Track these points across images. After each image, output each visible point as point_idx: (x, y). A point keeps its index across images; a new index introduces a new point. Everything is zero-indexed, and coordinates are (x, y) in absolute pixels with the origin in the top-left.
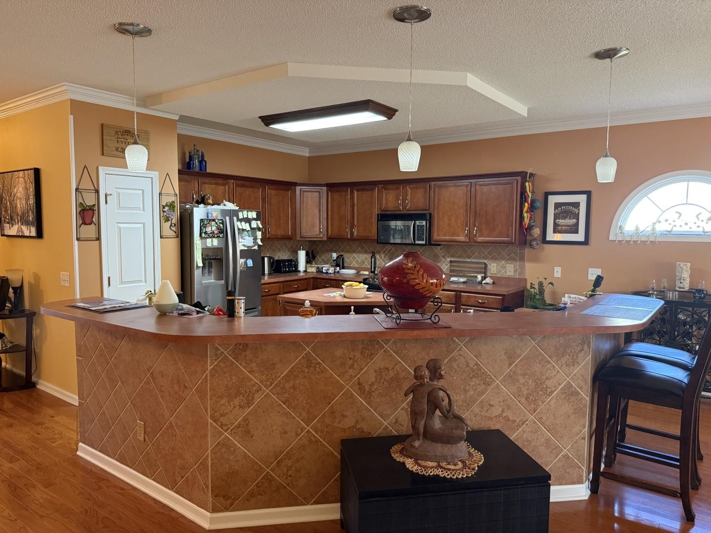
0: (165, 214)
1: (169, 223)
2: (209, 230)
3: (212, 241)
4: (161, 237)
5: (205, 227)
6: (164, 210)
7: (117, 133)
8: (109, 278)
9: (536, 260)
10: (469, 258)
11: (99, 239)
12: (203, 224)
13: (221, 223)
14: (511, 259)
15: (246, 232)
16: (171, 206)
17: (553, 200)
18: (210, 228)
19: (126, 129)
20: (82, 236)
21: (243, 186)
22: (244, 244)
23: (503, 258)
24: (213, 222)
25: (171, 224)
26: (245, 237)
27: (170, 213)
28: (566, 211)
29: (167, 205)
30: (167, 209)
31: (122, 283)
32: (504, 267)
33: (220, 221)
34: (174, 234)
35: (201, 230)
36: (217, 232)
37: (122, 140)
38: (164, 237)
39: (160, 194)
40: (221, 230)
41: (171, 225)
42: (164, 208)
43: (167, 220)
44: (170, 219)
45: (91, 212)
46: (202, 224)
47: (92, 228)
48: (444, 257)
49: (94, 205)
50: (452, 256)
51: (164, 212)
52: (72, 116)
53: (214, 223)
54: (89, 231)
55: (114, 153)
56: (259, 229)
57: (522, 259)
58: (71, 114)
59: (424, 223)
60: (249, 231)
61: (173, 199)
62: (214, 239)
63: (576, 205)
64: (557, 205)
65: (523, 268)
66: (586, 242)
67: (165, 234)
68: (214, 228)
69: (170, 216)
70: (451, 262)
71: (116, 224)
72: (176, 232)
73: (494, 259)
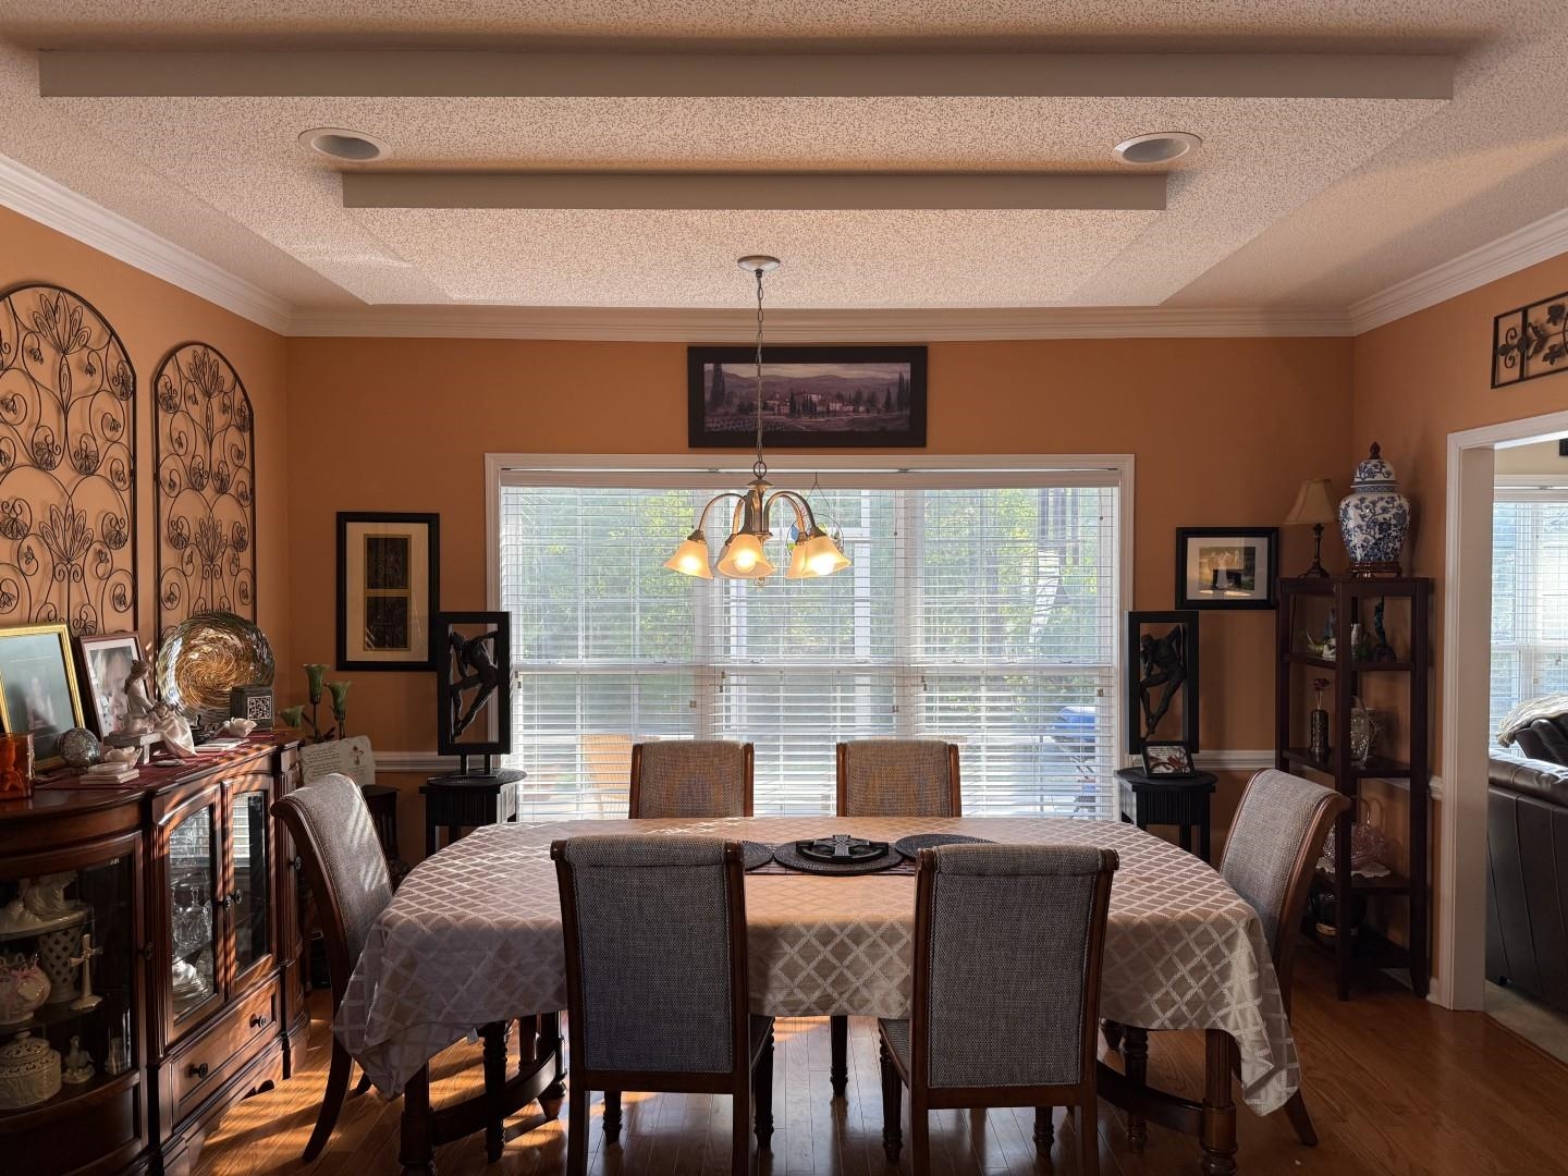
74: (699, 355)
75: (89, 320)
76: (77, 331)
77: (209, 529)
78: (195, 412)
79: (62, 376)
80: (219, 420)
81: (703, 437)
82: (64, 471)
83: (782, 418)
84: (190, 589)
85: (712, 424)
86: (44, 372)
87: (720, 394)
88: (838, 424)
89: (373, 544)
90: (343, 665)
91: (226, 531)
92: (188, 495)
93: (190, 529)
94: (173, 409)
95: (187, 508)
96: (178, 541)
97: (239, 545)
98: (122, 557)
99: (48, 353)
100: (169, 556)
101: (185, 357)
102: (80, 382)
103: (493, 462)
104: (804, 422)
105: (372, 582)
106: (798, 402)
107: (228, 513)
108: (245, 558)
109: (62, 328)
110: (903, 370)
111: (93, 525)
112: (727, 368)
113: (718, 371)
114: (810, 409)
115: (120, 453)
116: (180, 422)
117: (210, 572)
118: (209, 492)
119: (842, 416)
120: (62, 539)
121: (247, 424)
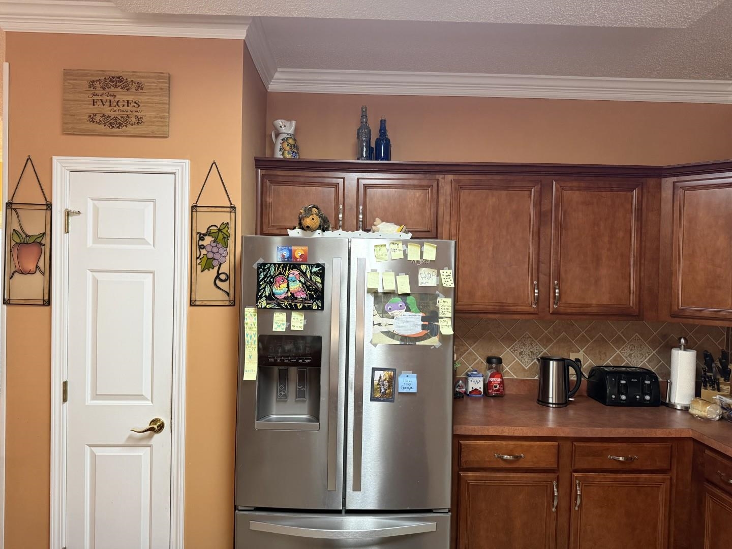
0: (204, 252)
1: (213, 273)
2: (280, 290)
3: (289, 320)
4: (192, 303)
5: (271, 284)
6: (201, 243)
7: (92, 84)
8: (65, 384)
11: (48, 303)
12: (266, 276)
13: (316, 274)
15: (398, 299)
16: (220, 235)
18: (285, 285)
19: (113, 74)
20: (15, 296)
21: (477, 186)
22: (391, 329)
24: (292, 271)
25: (218, 274)
26: (395, 312)
27: (215, 250)
29: (208, 233)
30: (208, 240)
31: (96, 396)
33: (314, 270)
34: (226, 297)
35: (259, 290)
36: (304, 296)
37: (104, 98)
38: (198, 303)
39: (194, 208)
40: (316, 290)
41: (218, 277)
42: (202, 239)
43: (208, 265)
44: (215, 263)
45: (35, 249)
46: (262, 276)
47: (37, 279)
49: (44, 234)
51: (202, 247)
52: (7, 64)
53: (296, 272)
54: (29, 286)
55: (84, 126)
56: (446, 292)
58: (6, 61)
60: (408, 295)
61: (225, 218)
62: (294, 315)
67: (200, 296)
68: (295, 286)
69: (217, 256)
71: (89, 274)
72: (228, 294)
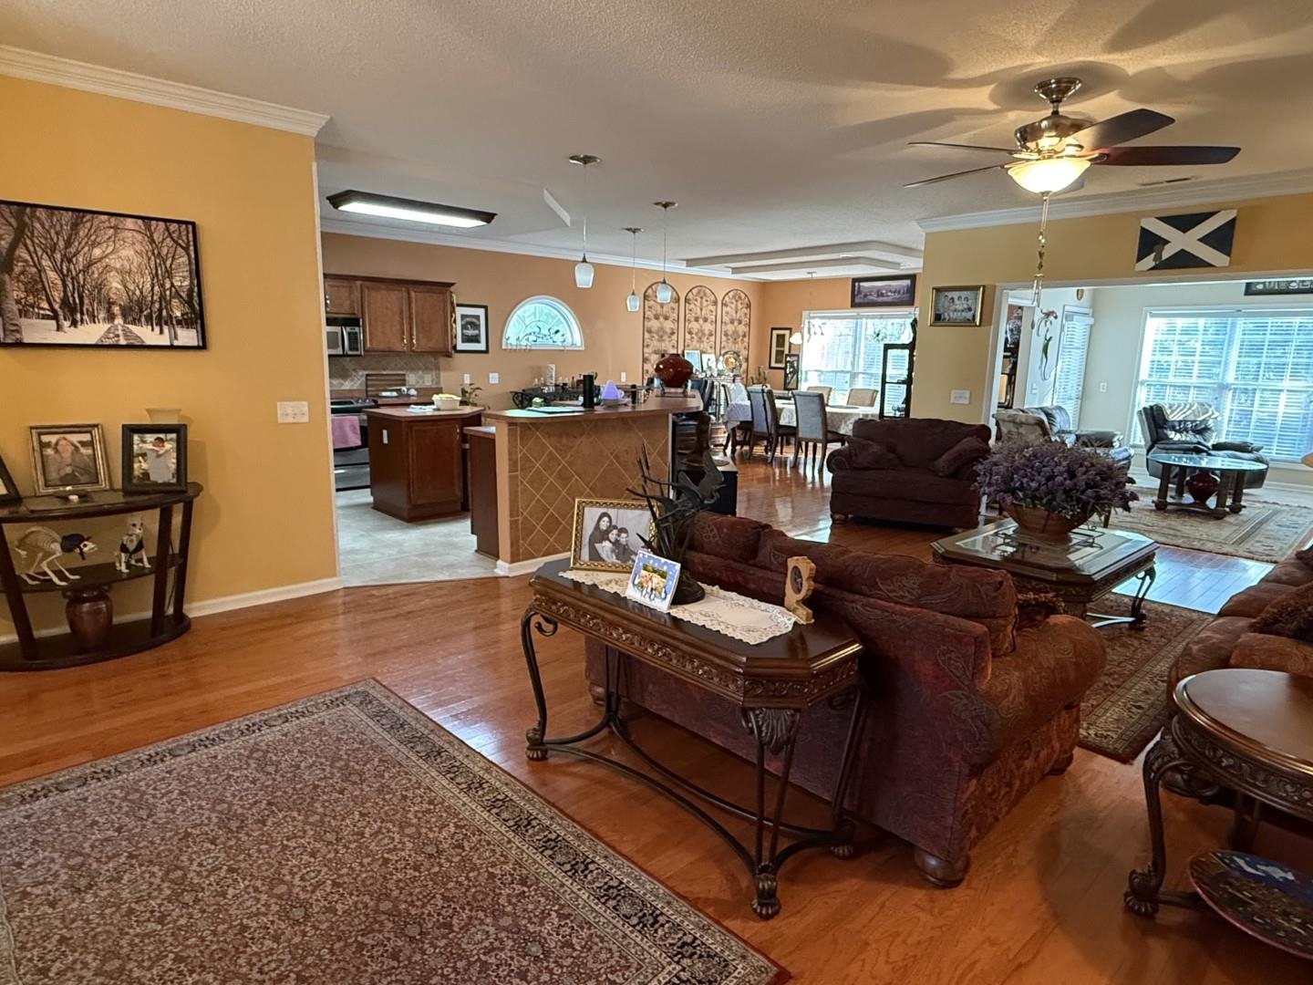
9: (448, 369)
10: (384, 370)
14: (427, 369)
17: (460, 311)
23: (420, 369)
28: (471, 323)
32: (421, 378)
48: (354, 370)
50: (365, 369)
57: (438, 368)
59: (357, 329)
63: (478, 317)
64: (463, 317)
65: (438, 377)
66: (486, 352)
70: (367, 375)
73: (412, 369)
74: (855, 280)
75: (708, 292)
76: (705, 294)
77: (735, 332)
78: (733, 306)
79: (701, 303)
80: (740, 306)
81: (854, 305)
82: (701, 321)
83: (873, 298)
84: (730, 346)
85: (857, 300)
86: (698, 304)
87: (859, 292)
88: (889, 299)
89: (778, 336)
90: (770, 368)
91: (741, 333)
92: (730, 325)
93: (730, 333)
94: (726, 306)
95: (730, 328)
96: (726, 335)
97: (744, 336)
98: (712, 338)
99: (699, 299)
100: (724, 338)
101: (731, 294)
102: (705, 303)
103: (805, 314)
104: (880, 299)
105: (777, 346)
106: (880, 294)
107: (742, 329)
108: (746, 339)
109: (702, 294)
110: (907, 282)
111: (707, 332)
112: (862, 284)
113: (859, 286)
114: (882, 295)
115: (713, 317)
116: (729, 309)
117: (735, 341)
118: (736, 323)
119: (891, 297)
120: (700, 335)
121: (749, 306)
